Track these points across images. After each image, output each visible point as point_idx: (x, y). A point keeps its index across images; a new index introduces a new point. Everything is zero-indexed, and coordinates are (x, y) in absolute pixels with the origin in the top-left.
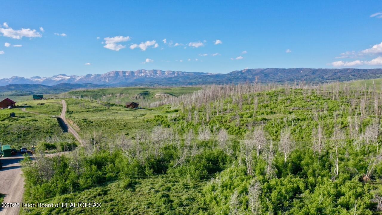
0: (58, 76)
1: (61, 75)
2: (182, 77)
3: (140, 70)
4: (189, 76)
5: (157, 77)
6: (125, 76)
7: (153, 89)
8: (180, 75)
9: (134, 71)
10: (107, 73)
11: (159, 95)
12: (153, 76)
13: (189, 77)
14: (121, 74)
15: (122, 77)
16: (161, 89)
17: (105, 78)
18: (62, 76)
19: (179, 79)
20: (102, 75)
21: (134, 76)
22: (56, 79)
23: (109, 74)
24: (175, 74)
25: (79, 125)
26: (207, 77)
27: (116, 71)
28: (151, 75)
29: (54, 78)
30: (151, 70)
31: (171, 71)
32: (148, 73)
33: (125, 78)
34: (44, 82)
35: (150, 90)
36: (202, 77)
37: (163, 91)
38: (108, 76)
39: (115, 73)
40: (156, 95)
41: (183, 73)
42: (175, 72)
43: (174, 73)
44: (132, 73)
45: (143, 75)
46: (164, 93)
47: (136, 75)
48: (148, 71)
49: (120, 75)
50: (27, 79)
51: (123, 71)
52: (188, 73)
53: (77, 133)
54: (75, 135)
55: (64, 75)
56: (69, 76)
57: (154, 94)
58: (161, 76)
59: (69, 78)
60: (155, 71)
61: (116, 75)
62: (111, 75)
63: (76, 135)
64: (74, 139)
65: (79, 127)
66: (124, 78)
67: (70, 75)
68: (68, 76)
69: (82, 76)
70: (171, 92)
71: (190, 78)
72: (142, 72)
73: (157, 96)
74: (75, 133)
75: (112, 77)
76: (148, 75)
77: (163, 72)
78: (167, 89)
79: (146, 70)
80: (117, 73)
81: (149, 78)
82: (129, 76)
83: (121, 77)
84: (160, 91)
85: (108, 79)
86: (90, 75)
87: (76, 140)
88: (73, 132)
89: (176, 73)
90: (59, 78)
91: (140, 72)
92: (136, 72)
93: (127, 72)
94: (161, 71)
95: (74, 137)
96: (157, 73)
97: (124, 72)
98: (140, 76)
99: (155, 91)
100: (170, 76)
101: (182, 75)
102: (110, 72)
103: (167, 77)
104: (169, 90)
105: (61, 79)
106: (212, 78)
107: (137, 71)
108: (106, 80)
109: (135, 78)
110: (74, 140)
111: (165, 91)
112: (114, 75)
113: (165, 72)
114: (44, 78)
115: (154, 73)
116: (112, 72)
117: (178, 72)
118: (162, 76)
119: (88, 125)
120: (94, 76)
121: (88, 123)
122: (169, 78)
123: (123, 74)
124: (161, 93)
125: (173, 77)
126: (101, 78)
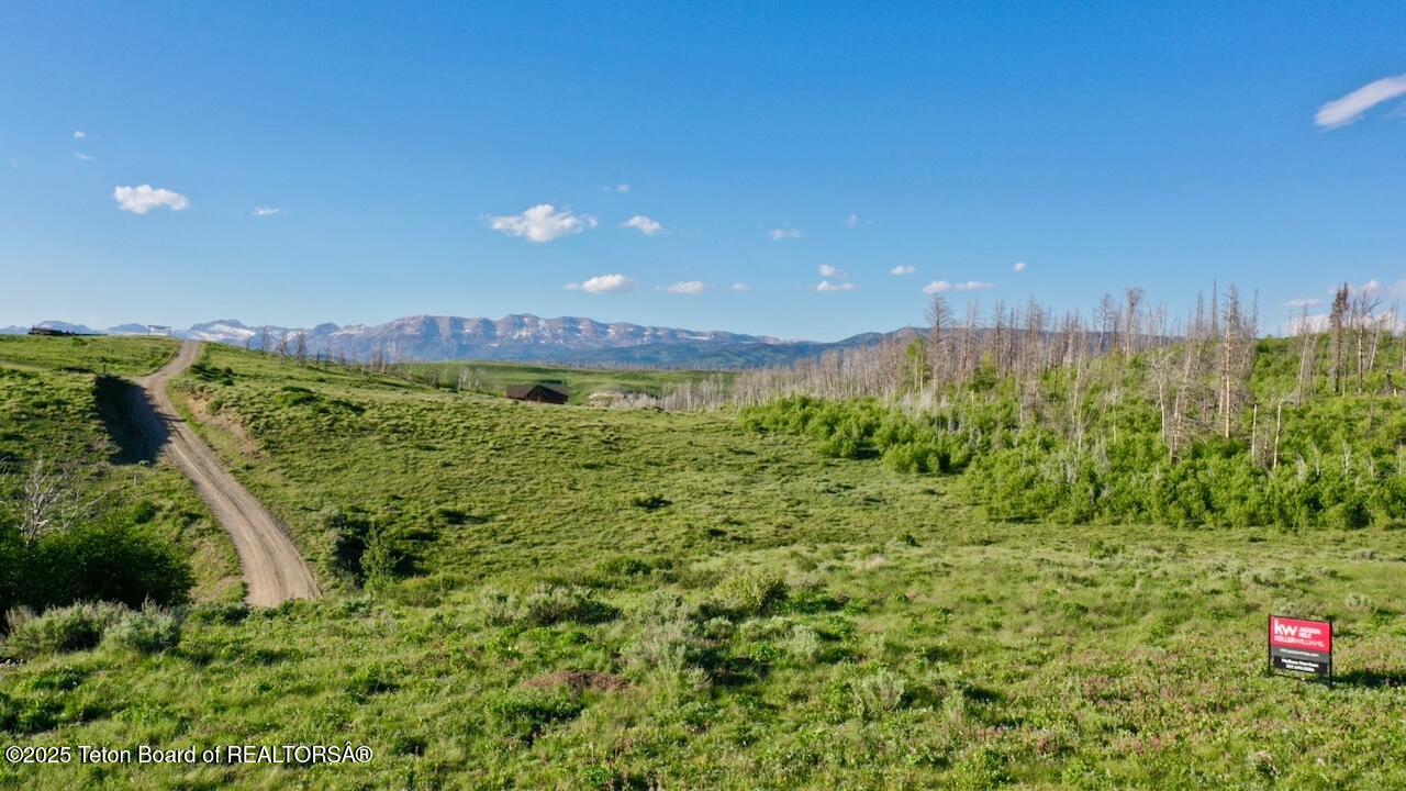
0: (209, 325)
1: (221, 322)
2: (671, 346)
3: (514, 316)
4: (697, 346)
5: (576, 346)
6: (456, 336)
7: (579, 372)
8: (664, 340)
9: (493, 319)
10: (392, 324)
11: (606, 395)
12: (566, 339)
13: (696, 350)
14: (445, 329)
15: (447, 339)
16: (611, 374)
17: (384, 340)
18: (226, 328)
19: (657, 353)
20: (377, 328)
21: (495, 338)
23: (400, 327)
24: (643, 336)
25: (254, 418)
26: (763, 352)
27: (426, 317)
28: (556, 337)
29: (198, 332)
30: (557, 320)
31: (631, 326)
32: (544, 328)
33: (460, 344)
35: (567, 377)
36: (743, 349)
37: (618, 381)
38: (396, 335)
39: (424, 322)
40: (591, 397)
41: (672, 333)
42: (644, 329)
43: (639, 331)
44: (487, 325)
45: (524, 334)
46: (625, 388)
47: (498, 333)
48: (546, 321)
49: (441, 331)
51: (452, 318)
52: (688, 332)
53: (235, 472)
54: (206, 485)
55: (236, 324)
56: (251, 329)
57: (584, 392)
58: (591, 341)
59: (253, 334)
60: (571, 324)
61: (424, 329)
62: (409, 331)
63: (219, 487)
64: (193, 518)
65: (257, 433)
66: (454, 342)
67: (256, 326)
68: (249, 326)
69: (301, 330)
70: (653, 387)
71: (701, 351)
72: (521, 325)
73: (597, 399)
74: (208, 474)
75: (413, 337)
76: (543, 337)
77: (600, 329)
78: (635, 376)
79: (538, 318)
80: (430, 324)
81: (547, 347)
82: (475, 335)
83: (444, 338)
84: (609, 382)
85: (397, 343)
86: (330, 327)
87: (205, 524)
88: (202, 465)
89: (646, 333)
90: (213, 332)
91: (517, 322)
92: (501, 322)
93: (467, 320)
94: (592, 322)
95: (201, 502)
96: (580, 331)
97: (457, 323)
98: (516, 337)
99: (589, 379)
100: (625, 344)
101: (670, 342)
102: (404, 319)
103: (614, 346)
104: (643, 379)
105: (221, 336)
106: (783, 356)
107: (503, 319)
108: (389, 349)
109: (496, 345)
110: (192, 530)
111: (626, 382)
112: (419, 330)
113: (605, 326)
115: (565, 329)
116: (414, 318)
117: (656, 329)
118: (598, 342)
119: (325, 420)
120: (346, 332)
121: (325, 411)
122: (623, 350)
123: (451, 328)
124: (615, 390)
125: (640, 346)
126: (367, 340)
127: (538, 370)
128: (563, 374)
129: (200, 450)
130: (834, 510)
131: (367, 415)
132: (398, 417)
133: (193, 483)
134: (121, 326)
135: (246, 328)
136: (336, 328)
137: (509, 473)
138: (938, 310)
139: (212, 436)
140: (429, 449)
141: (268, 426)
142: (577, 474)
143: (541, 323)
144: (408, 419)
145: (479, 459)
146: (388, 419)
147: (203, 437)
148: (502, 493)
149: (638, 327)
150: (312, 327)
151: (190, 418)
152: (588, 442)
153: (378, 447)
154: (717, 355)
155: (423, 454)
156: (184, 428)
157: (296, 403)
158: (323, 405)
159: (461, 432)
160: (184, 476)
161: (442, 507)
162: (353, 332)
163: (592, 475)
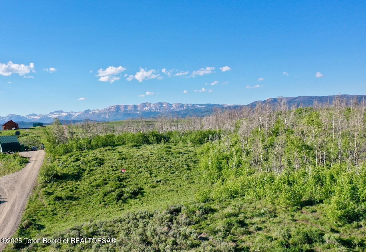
0: (54, 112)
1: (57, 111)
2: (193, 110)
3: (143, 103)
4: (201, 109)
5: (163, 111)
6: (126, 111)
8: (190, 108)
9: (136, 105)
10: (106, 108)
12: (159, 110)
13: (201, 110)
14: (122, 109)
17: (105, 114)
18: (59, 113)
19: (188, 112)
20: (102, 110)
21: (137, 111)
22: (53, 116)
23: (109, 109)
24: (184, 107)
28: (156, 109)
29: (51, 115)
30: (156, 104)
31: (180, 104)
32: (153, 107)
33: (127, 113)
34: (41, 119)
38: (108, 111)
39: (116, 107)
41: (193, 105)
42: (184, 105)
43: (182, 105)
44: (135, 107)
45: (147, 109)
47: (139, 109)
48: (153, 104)
49: (121, 110)
50: (23, 117)
51: (124, 106)
55: (61, 112)
58: (167, 110)
59: (66, 114)
60: (161, 104)
62: (112, 110)
66: (125, 113)
67: (67, 112)
68: (65, 112)
69: (80, 112)
72: (145, 106)
75: (113, 112)
76: (152, 109)
77: (170, 105)
80: (118, 108)
81: (154, 112)
82: (132, 110)
83: (122, 112)
85: (108, 114)
90: (55, 115)
91: (144, 105)
92: (139, 106)
93: (129, 106)
94: (167, 103)
96: (163, 107)
97: (126, 107)
100: (178, 110)
101: (193, 108)
102: (110, 107)
103: (175, 111)
105: (58, 115)
107: (141, 104)
108: (106, 116)
112: (115, 110)
113: (172, 105)
114: (40, 115)
115: (159, 106)
116: (113, 106)
117: (188, 104)
118: (169, 110)
120: (93, 112)
122: (177, 112)
123: (124, 109)
125: (183, 110)
126: (99, 114)
134: (30, 114)
135: (64, 113)
136: (90, 111)
143: (152, 105)
149: (182, 104)
150: (83, 111)
154: (207, 112)
162: (95, 112)
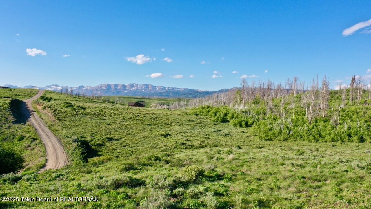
0: (50, 86)
1: (53, 85)
2: (173, 92)
3: (131, 84)
4: (180, 92)
5: (148, 92)
6: (116, 89)
7: (148, 99)
8: (171, 90)
9: (126, 85)
10: (99, 86)
11: (155, 105)
12: (145, 90)
13: (179, 93)
14: (113, 87)
15: (114, 90)
16: (157, 99)
17: (97, 90)
18: (55, 87)
19: (169, 94)
20: (95, 87)
21: (126, 90)
23: (101, 87)
25: (55, 111)
26: (197, 94)
27: (108, 84)
28: (142, 89)
29: (47, 88)
30: (142, 85)
31: (162, 87)
33: (117, 91)
35: (145, 100)
36: (192, 93)
37: (159, 101)
38: (100, 89)
40: (151, 105)
41: (173, 89)
42: (166, 88)
43: (164, 88)
44: (124, 86)
45: (134, 89)
46: (161, 103)
47: (127, 88)
48: (140, 85)
49: (112, 88)
51: (115, 84)
52: (177, 88)
53: (48, 126)
54: (39, 130)
55: (57, 86)
57: (149, 104)
58: (151, 91)
59: (62, 88)
60: (146, 86)
61: (107, 87)
62: (103, 88)
63: (43, 130)
64: (34, 139)
65: (55, 115)
66: (115, 90)
69: (74, 87)
70: (168, 103)
71: (181, 93)
73: (153, 106)
74: (41, 127)
75: (104, 89)
76: (139, 90)
77: (154, 87)
78: (163, 100)
79: (138, 85)
80: (109, 86)
81: (140, 92)
82: (121, 89)
83: (112, 90)
84: (156, 101)
85: (100, 91)
86: (82, 87)
87: (38, 141)
88: (39, 124)
89: (166, 89)
90: (51, 88)
91: (132, 85)
92: (128, 85)
93: (119, 85)
94: (152, 85)
95: (38, 135)
96: (149, 88)
97: (116, 86)
98: (131, 89)
99: (151, 101)
100: (160, 91)
101: (173, 91)
102: (102, 85)
103: (158, 92)
104: (165, 101)
105: (53, 89)
106: (202, 95)
107: (129, 85)
108: (98, 93)
109: (126, 92)
110: (34, 143)
111: (161, 101)
112: (106, 87)
113: (156, 87)
115: (145, 87)
116: (104, 84)
117: (169, 88)
118: (153, 91)
119: (75, 112)
120: (86, 88)
121: (75, 109)
122: (160, 93)
123: (115, 87)
124: (158, 104)
125: (165, 92)
126: (92, 90)
127: (137, 98)
128: (144, 99)
129: (39, 120)
130: (216, 137)
131: (87, 110)
132: (96, 111)
133: (36, 129)
134: (27, 86)
135: (60, 87)
136: (84, 87)
137: (126, 127)
138: (244, 82)
139: (43, 116)
140: (104, 120)
141: (58, 113)
142: (145, 127)
143: (138, 86)
144: (98, 111)
145: (118, 123)
146: (93, 111)
147: (40, 116)
148: (124, 132)
149: (164, 87)
150: (78, 87)
151: (37, 111)
152: (149, 118)
153: (89, 119)
154: (185, 94)
155: (102, 121)
156: (35, 114)
157: (67, 107)
158: (74, 107)
159: (113, 115)
160: (33, 127)
161: (107, 136)
162: (88, 88)
163: (149, 127)
